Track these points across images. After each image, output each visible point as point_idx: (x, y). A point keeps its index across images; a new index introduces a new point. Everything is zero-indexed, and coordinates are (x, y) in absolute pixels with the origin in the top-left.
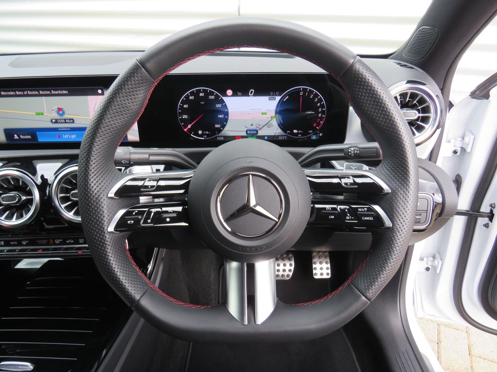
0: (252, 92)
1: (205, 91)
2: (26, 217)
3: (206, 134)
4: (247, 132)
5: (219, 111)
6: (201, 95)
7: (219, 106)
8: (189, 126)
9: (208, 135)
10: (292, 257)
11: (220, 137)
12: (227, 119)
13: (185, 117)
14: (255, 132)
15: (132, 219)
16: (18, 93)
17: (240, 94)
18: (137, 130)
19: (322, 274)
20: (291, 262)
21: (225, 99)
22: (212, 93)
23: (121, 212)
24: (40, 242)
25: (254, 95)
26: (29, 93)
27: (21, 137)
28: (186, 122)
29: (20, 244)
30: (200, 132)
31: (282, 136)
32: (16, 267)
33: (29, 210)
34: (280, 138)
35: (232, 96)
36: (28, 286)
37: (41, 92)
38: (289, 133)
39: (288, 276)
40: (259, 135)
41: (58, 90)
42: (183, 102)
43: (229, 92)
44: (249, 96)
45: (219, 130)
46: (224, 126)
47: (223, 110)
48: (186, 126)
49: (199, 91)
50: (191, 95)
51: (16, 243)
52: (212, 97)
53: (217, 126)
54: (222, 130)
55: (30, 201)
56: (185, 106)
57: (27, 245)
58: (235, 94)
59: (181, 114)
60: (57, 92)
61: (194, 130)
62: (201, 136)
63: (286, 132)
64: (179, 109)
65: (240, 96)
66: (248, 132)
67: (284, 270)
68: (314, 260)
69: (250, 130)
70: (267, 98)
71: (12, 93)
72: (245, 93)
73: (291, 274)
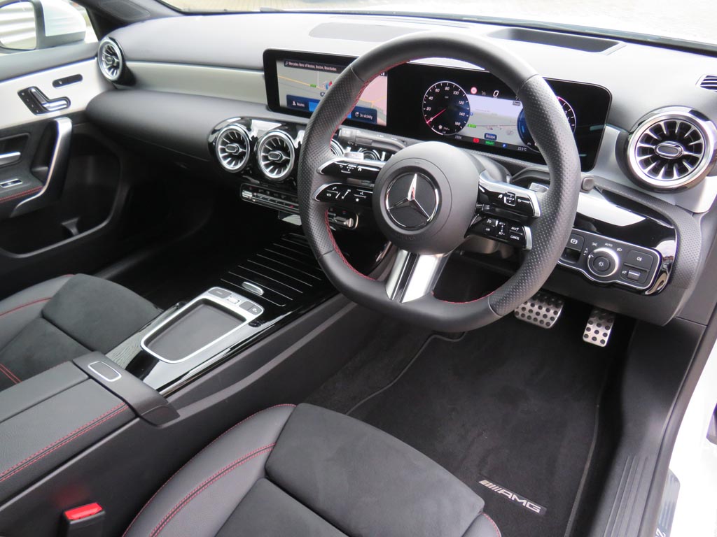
0: (496, 93)
1: (450, 85)
2: (283, 174)
3: (445, 130)
4: (486, 134)
5: (461, 109)
6: (447, 89)
7: (461, 103)
8: (431, 119)
9: (447, 132)
10: (561, 304)
11: (459, 135)
12: (468, 118)
13: (429, 109)
14: (494, 137)
15: (330, 193)
16: (301, 65)
17: (484, 93)
18: (386, 114)
19: (594, 339)
20: (557, 310)
21: (468, 96)
22: (457, 89)
23: (325, 186)
24: (293, 199)
25: (499, 97)
26: (309, 66)
27: (298, 104)
28: (430, 114)
29: (280, 198)
30: (440, 127)
31: (522, 147)
32: (285, 219)
33: (286, 168)
34: (519, 149)
35: (477, 94)
36: (284, 237)
37: (317, 67)
38: (529, 145)
39: (548, 324)
40: (497, 141)
41: (329, 66)
42: (429, 94)
43: (474, 90)
44: (493, 97)
45: (459, 129)
46: (463, 125)
47: (465, 107)
48: (428, 119)
49: (445, 85)
50: (438, 88)
51: (277, 195)
52: (456, 93)
53: (457, 124)
54: (461, 129)
55: (287, 162)
56: (430, 98)
57: (284, 199)
58: (479, 93)
59: (426, 106)
60: (328, 69)
61: (435, 123)
62: (441, 131)
63: (526, 143)
64: (425, 100)
65: (484, 96)
66: (487, 136)
67: (545, 316)
68: (591, 319)
69: (489, 134)
70: (511, 102)
71: (296, 64)
72: (490, 94)
73: (552, 323)
